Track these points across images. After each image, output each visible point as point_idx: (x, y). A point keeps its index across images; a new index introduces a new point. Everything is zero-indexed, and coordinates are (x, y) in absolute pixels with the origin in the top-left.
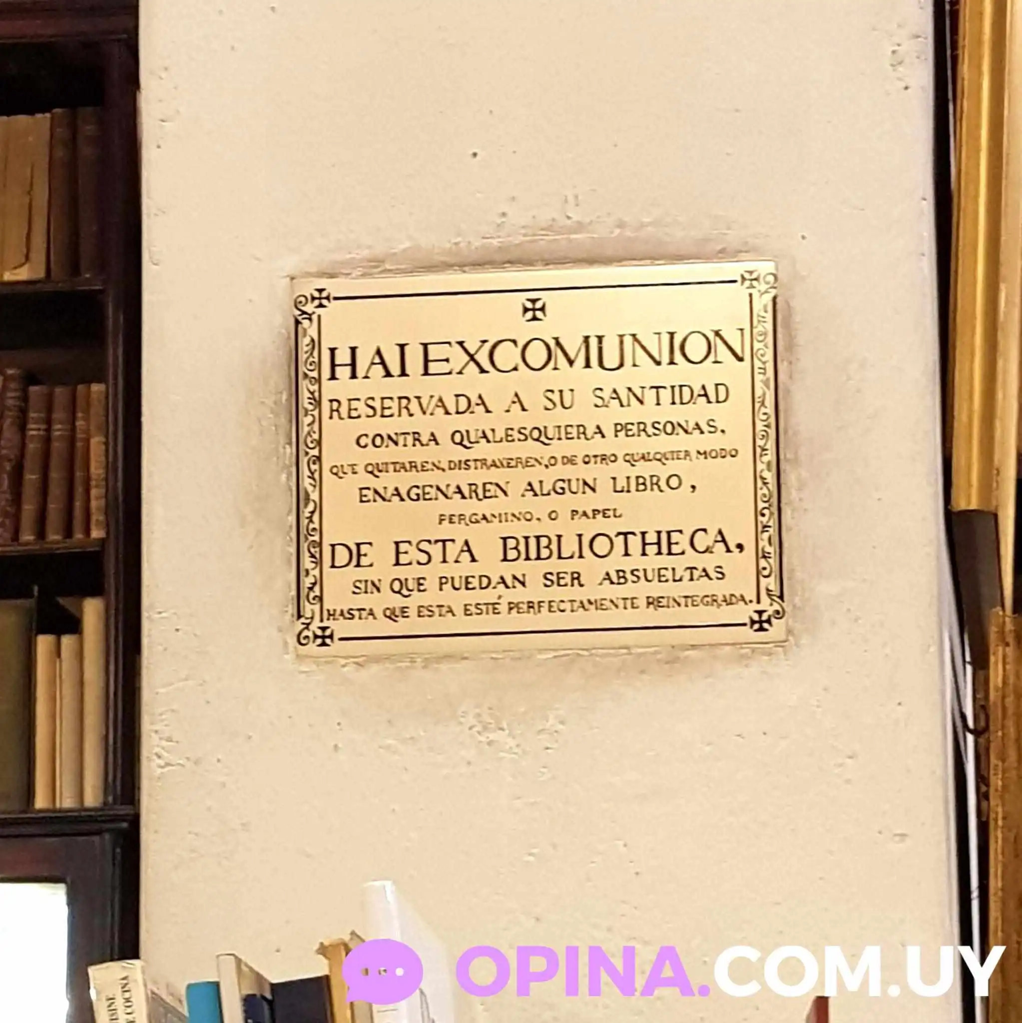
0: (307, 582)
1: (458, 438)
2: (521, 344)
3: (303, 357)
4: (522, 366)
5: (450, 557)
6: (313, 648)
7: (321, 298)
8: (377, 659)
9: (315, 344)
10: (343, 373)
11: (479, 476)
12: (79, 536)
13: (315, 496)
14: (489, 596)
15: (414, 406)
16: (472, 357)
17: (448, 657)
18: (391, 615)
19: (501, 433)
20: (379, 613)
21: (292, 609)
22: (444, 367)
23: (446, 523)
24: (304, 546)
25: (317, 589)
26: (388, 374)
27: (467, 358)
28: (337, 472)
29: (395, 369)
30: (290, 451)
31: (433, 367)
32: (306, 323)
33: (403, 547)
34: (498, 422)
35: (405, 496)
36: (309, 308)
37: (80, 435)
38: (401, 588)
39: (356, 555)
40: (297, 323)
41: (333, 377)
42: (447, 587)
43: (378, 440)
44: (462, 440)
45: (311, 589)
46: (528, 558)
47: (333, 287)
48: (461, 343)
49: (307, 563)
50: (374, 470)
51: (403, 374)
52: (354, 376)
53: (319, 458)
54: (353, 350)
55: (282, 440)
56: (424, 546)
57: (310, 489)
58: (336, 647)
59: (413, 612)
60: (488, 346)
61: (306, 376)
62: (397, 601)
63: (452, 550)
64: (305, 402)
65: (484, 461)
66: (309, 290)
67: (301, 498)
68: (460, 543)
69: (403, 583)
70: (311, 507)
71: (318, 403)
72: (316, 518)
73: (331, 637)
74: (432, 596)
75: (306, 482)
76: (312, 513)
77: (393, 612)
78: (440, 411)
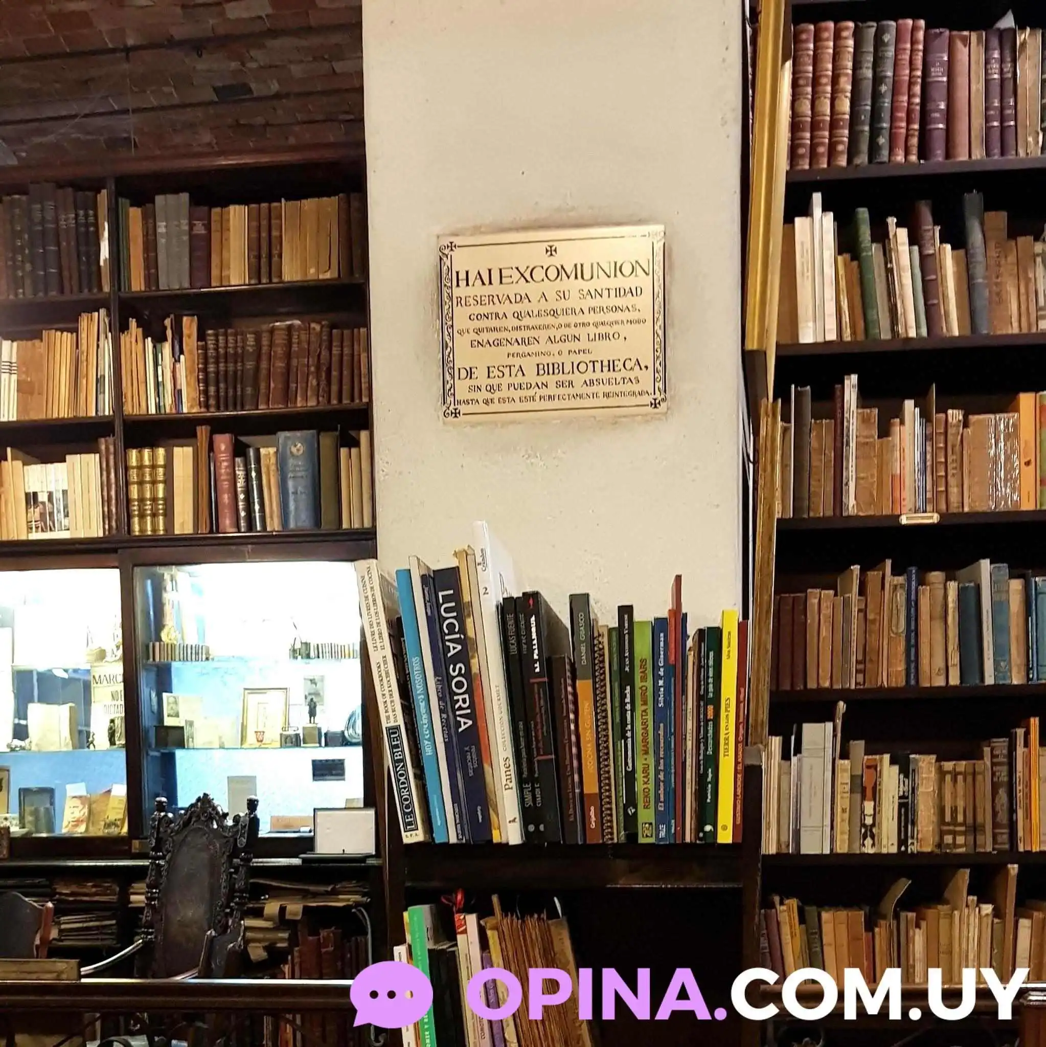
0: (448, 387)
1: (516, 315)
2: (545, 268)
3: (444, 276)
4: (545, 279)
5: (513, 374)
6: (451, 419)
7: (452, 246)
8: (480, 424)
9: (450, 269)
10: (463, 283)
11: (526, 334)
12: (357, 401)
13: (450, 344)
14: (531, 393)
15: (496, 299)
16: (522, 275)
17: (513, 422)
18: (486, 402)
19: (536, 312)
20: (481, 401)
21: (441, 400)
22: (510, 280)
23: (511, 357)
24: (446, 369)
25: (452, 390)
26: (483, 284)
27: (520, 275)
28: (460, 333)
29: (486, 281)
30: (439, 323)
31: (504, 280)
32: (445, 259)
33: (491, 369)
34: (534, 307)
35: (492, 343)
36: (446, 252)
37: (356, 353)
38: (491, 389)
39: (470, 373)
40: (441, 259)
41: (458, 285)
42: (512, 388)
43: (479, 317)
44: (518, 316)
45: (450, 390)
46: (548, 374)
47: (457, 241)
48: (517, 268)
49: (448, 377)
50: (478, 331)
51: (490, 283)
52: (467, 285)
53: (452, 326)
54: (467, 273)
55: (435, 316)
56: (501, 368)
57: (448, 341)
58: (461, 418)
59: (496, 401)
60: (530, 270)
61: (445, 285)
62: (489, 396)
63: (514, 370)
64: (446, 299)
65: (528, 327)
66: (447, 243)
67: (445, 346)
68: (517, 367)
69: (492, 387)
70: (449, 349)
71: (451, 299)
72: (451, 355)
73: (459, 413)
74: (504, 393)
75: (447, 338)
76: (449, 353)
77: (487, 401)
78: (508, 301)
